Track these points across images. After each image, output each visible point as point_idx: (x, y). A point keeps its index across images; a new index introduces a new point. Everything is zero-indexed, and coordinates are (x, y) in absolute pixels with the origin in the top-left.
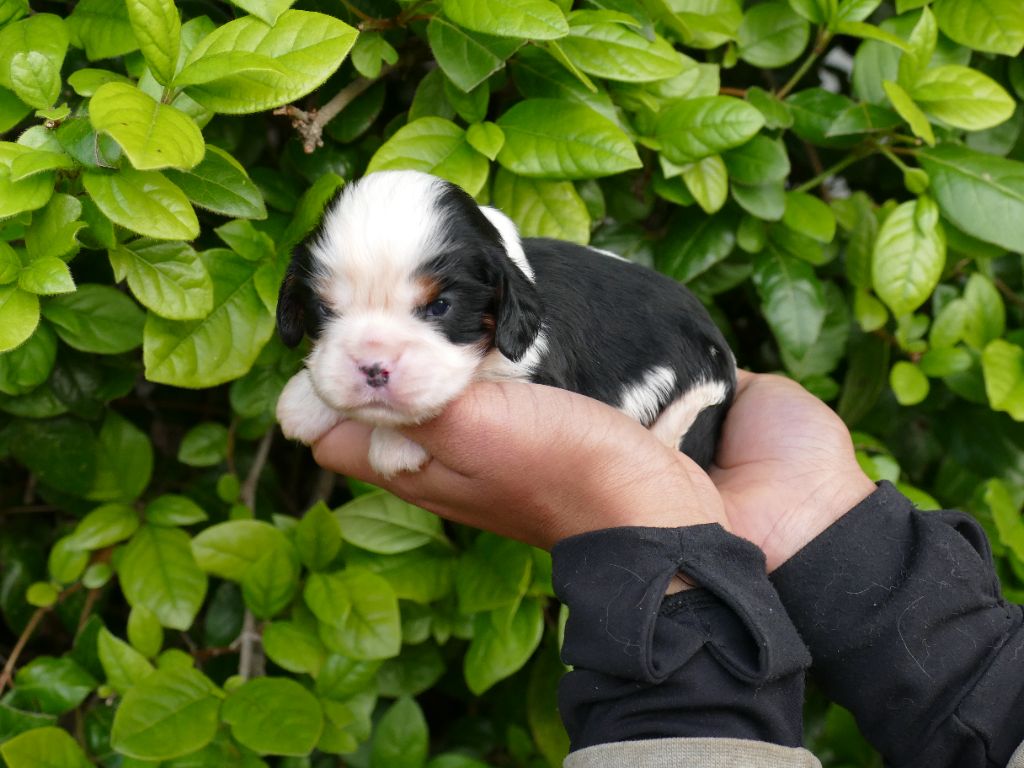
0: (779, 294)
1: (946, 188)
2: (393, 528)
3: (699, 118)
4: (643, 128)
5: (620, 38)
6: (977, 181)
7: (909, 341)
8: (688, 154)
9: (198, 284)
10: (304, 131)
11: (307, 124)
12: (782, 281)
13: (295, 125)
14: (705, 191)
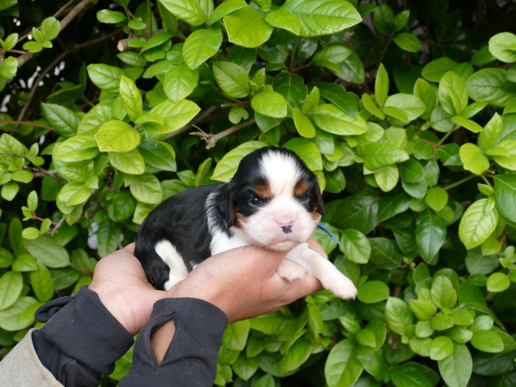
0: (426, 231)
1: (501, 194)
3: (378, 152)
4: (359, 153)
5: (341, 116)
8: (373, 166)
9: (157, 192)
10: (207, 141)
11: (207, 138)
12: (428, 225)
13: (202, 139)
14: (385, 182)
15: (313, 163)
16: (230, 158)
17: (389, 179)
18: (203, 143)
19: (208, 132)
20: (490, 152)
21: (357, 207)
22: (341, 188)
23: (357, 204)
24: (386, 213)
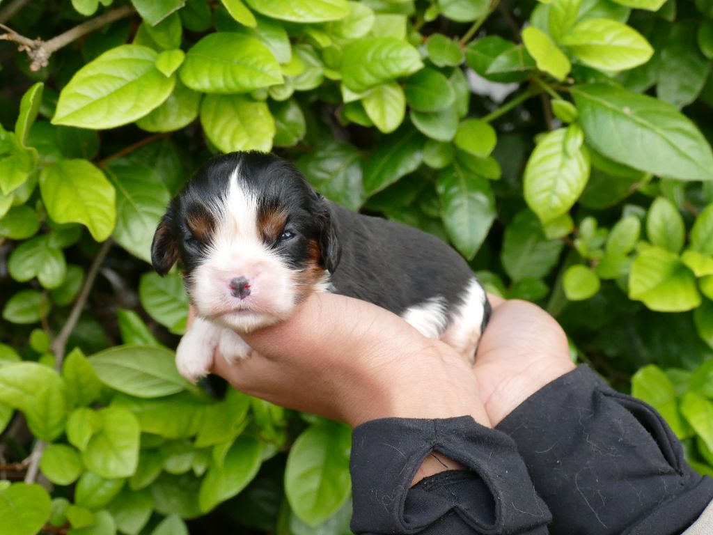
0: (456, 202)
1: (590, 118)
2: (145, 377)
3: (369, 55)
4: (330, 62)
6: (616, 113)
7: (590, 249)
8: (361, 84)
10: (32, 55)
11: (32, 49)
12: (460, 192)
13: (21, 49)
14: (383, 115)
15: (261, 72)
16: (85, 80)
17: (388, 109)
18: (25, 58)
19: (33, 38)
20: (570, 40)
21: (320, 175)
22: (298, 136)
23: (320, 170)
24: (380, 177)
